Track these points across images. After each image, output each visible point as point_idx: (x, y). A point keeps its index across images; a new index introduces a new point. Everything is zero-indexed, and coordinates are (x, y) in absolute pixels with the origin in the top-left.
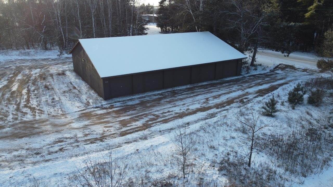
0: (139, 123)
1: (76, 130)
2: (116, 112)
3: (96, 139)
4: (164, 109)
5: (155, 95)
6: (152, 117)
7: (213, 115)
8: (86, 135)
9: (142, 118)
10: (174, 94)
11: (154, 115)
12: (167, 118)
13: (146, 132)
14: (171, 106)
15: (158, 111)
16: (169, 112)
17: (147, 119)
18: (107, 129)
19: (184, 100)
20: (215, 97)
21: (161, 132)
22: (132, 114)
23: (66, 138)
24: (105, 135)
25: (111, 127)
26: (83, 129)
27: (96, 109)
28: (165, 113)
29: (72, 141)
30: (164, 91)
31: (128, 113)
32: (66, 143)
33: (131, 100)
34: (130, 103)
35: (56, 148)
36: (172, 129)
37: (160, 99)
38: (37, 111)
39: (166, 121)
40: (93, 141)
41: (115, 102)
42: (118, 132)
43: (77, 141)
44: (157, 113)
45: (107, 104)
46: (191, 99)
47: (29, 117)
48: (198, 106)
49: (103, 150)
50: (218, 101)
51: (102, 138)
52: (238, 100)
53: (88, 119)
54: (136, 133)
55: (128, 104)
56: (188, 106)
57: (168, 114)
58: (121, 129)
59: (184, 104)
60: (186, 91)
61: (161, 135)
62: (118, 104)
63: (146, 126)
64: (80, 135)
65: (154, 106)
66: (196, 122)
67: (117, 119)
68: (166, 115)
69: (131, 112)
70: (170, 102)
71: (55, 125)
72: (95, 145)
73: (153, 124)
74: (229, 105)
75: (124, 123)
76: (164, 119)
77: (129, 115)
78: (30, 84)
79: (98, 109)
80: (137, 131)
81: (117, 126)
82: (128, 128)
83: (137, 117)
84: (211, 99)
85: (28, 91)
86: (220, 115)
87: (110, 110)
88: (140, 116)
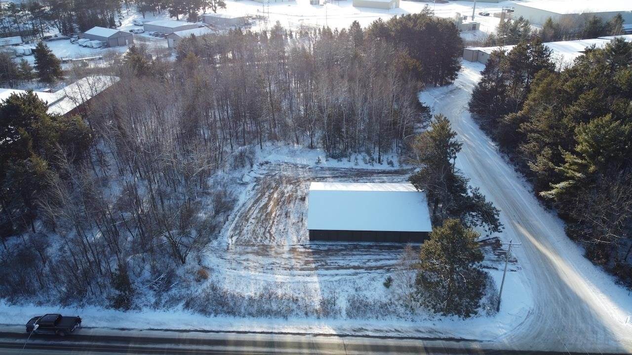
0: (313, 266)
1: (283, 260)
2: (309, 253)
3: (288, 268)
4: (335, 259)
5: (341, 245)
6: (323, 263)
7: (356, 274)
8: (285, 264)
9: (318, 262)
10: (355, 247)
11: (326, 262)
12: (330, 267)
13: (312, 272)
14: (341, 258)
15: (330, 260)
16: (336, 263)
17: (320, 264)
18: (297, 263)
19: (353, 257)
20: (376, 260)
21: (319, 275)
22: (315, 258)
23: (277, 263)
24: (293, 267)
25: (299, 263)
26: (286, 259)
27: (300, 247)
28: (333, 263)
29: (278, 266)
30: (350, 243)
31: (314, 256)
33: (324, 245)
34: (321, 248)
35: (270, 268)
36: (326, 275)
37: (342, 250)
38: (272, 238)
39: (327, 269)
40: (286, 269)
41: (314, 245)
42: (300, 267)
43: (280, 267)
44: (328, 261)
45: (309, 244)
46: (358, 257)
47: (266, 242)
48: (356, 264)
49: (287, 275)
50: (373, 264)
51: (291, 269)
52: (387, 268)
53: (292, 253)
54: (307, 271)
55: (320, 249)
56: (351, 262)
57: (334, 264)
58: (303, 266)
59: (350, 260)
60: (364, 248)
61: (317, 276)
62: (314, 247)
63: (316, 268)
64: (283, 263)
65: (332, 255)
66: (342, 275)
67: (305, 258)
68: (332, 264)
69: (317, 256)
70: (344, 255)
71: (276, 253)
72: (286, 271)
74: (375, 270)
75: (307, 263)
76: (328, 267)
77: (313, 258)
78: (279, 207)
79: (302, 247)
80: (309, 270)
81: (302, 263)
82: (306, 267)
83: (316, 260)
84: (371, 261)
85: (275, 215)
86: (360, 275)
87: (307, 250)
88: (319, 260)
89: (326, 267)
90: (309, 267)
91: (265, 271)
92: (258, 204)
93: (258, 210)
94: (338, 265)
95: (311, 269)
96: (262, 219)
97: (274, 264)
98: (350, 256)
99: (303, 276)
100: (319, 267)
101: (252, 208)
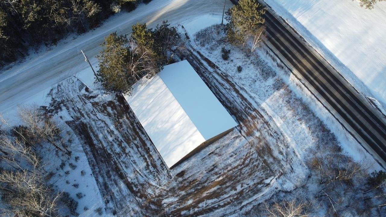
0: (253, 113)
4: (239, 105)
6: (247, 109)
7: (242, 89)
8: (265, 128)
9: (249, 112)
11: (245, 108)
12: (247, 104)
13: (259, 110)
14: (236, 103)
15: (241, 107)
16: (241, 103)
17: (249, 111)
18: (259, 123)
19: (228, 97)
20: (222, 85)
21: (259, 105)
24: (263, 122)
25: (258, 122)
26: (261, 131)
29: (270, 131)
32: (271, 132)
35: (275, 134)
36: (256, 102)
39: (250, 104)
40: (269, 125)
43: (270, 129)
44: (243, 108)
45: (237, 129)
46: (226, 95)
48: (234, 94)
49: (273, 120)
50: (227, 85)
51: (267, 123)
52: (225, 78)
53: (252, 131)
54: (261, 113)
58: (259, 118)
61: (261, 105)
63: (255, 110)
65: (237, 109)
66: (249, 94)
67: (251, 121)
68: (244, 104)
69: (244, 117)
70: (231, 103)
73: (253, 108)
74: (231, 82)
75: (254, 118)
76: (248, 105)
77: (247, 117)
78: (206, 184)
79: (242, 131)
80: (259, 113)
81: (256, 120)
82: (258, 116)
83: (248, 114)
84: (225, 87)
85: (219, 177)
86: (242, 86)
87: (243, 125)
88: (247, 113)
89: (249, 106)
90: (256, 114)
91: (280, 134)
92: (213, 205)
93: (222, 197)
94: (242, 101)
95: (258, 112)
96: (232, 182)
97: (271, 135)
98: (229, 99)
99: (266, 112)
100: (252, 109)
101: (222, 204)
